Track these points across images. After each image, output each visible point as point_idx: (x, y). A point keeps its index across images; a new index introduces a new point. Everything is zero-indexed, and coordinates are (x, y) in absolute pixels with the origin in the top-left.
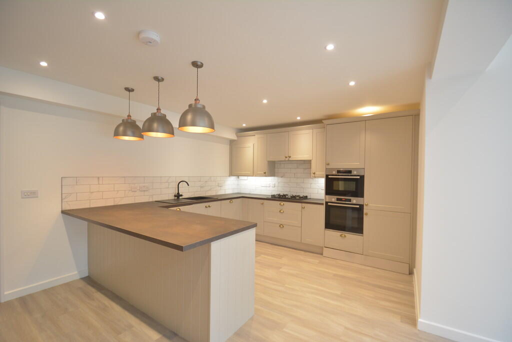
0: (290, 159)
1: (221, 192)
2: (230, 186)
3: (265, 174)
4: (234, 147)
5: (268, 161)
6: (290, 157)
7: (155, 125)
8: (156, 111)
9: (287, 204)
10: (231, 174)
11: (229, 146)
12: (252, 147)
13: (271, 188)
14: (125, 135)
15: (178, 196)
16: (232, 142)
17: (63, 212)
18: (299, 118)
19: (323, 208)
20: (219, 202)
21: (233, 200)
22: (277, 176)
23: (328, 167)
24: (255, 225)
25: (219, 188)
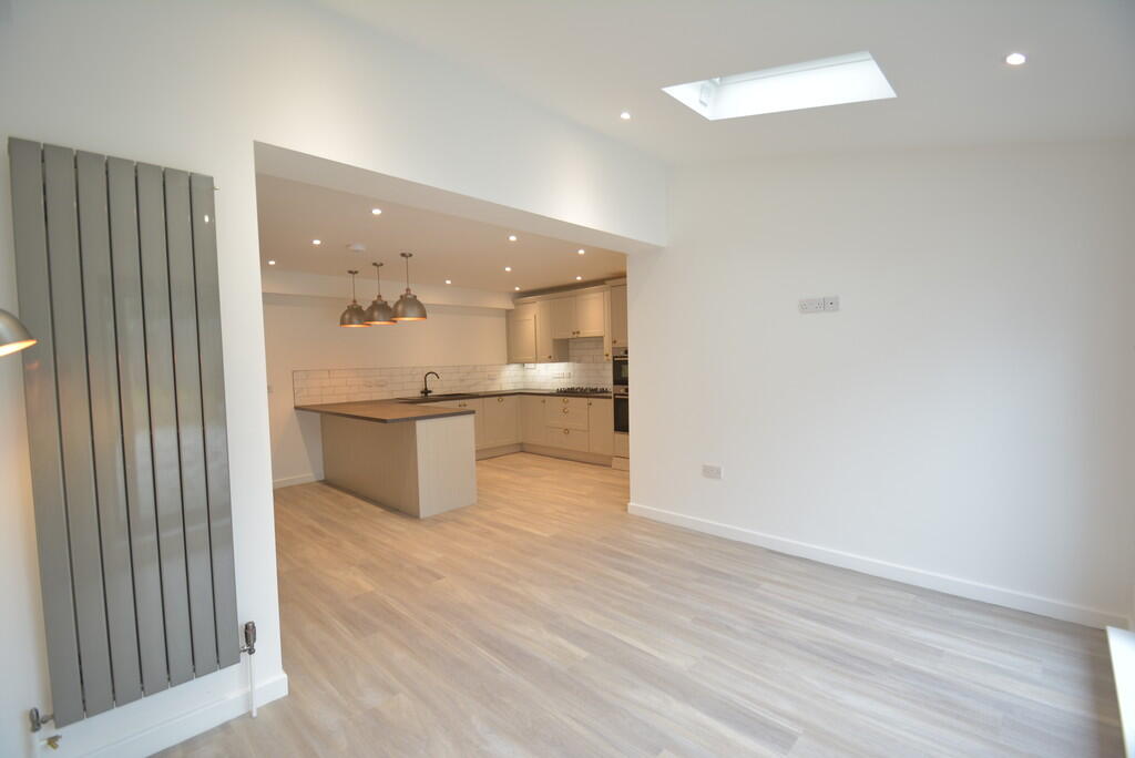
0: (580, 336)
1: (495, 388)
2: (510, 377)
3: (552, 359)
4: (511, 318)
5: (555, 340)
6: (578, 333)
7: (376, 314)
8: (376, 298)
9: (573, 401)
10: (510, 361)
11: (504, 319)
12: (534, 317)
13: (565, 380)
14: (351, 323)
15: (426, 392)
16: (508, 312)
17: (296, 408)
18: (579, 278)
19: (611, 402)
20: (481, 399)
21: (505, 398)
22: (573, 361)
23: (616, 345)
24: (473, 412)
25: (489, 382)
